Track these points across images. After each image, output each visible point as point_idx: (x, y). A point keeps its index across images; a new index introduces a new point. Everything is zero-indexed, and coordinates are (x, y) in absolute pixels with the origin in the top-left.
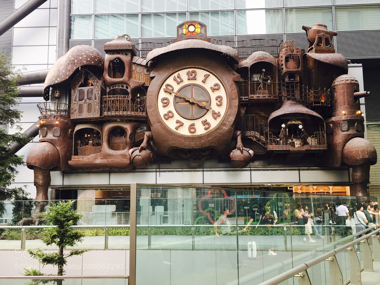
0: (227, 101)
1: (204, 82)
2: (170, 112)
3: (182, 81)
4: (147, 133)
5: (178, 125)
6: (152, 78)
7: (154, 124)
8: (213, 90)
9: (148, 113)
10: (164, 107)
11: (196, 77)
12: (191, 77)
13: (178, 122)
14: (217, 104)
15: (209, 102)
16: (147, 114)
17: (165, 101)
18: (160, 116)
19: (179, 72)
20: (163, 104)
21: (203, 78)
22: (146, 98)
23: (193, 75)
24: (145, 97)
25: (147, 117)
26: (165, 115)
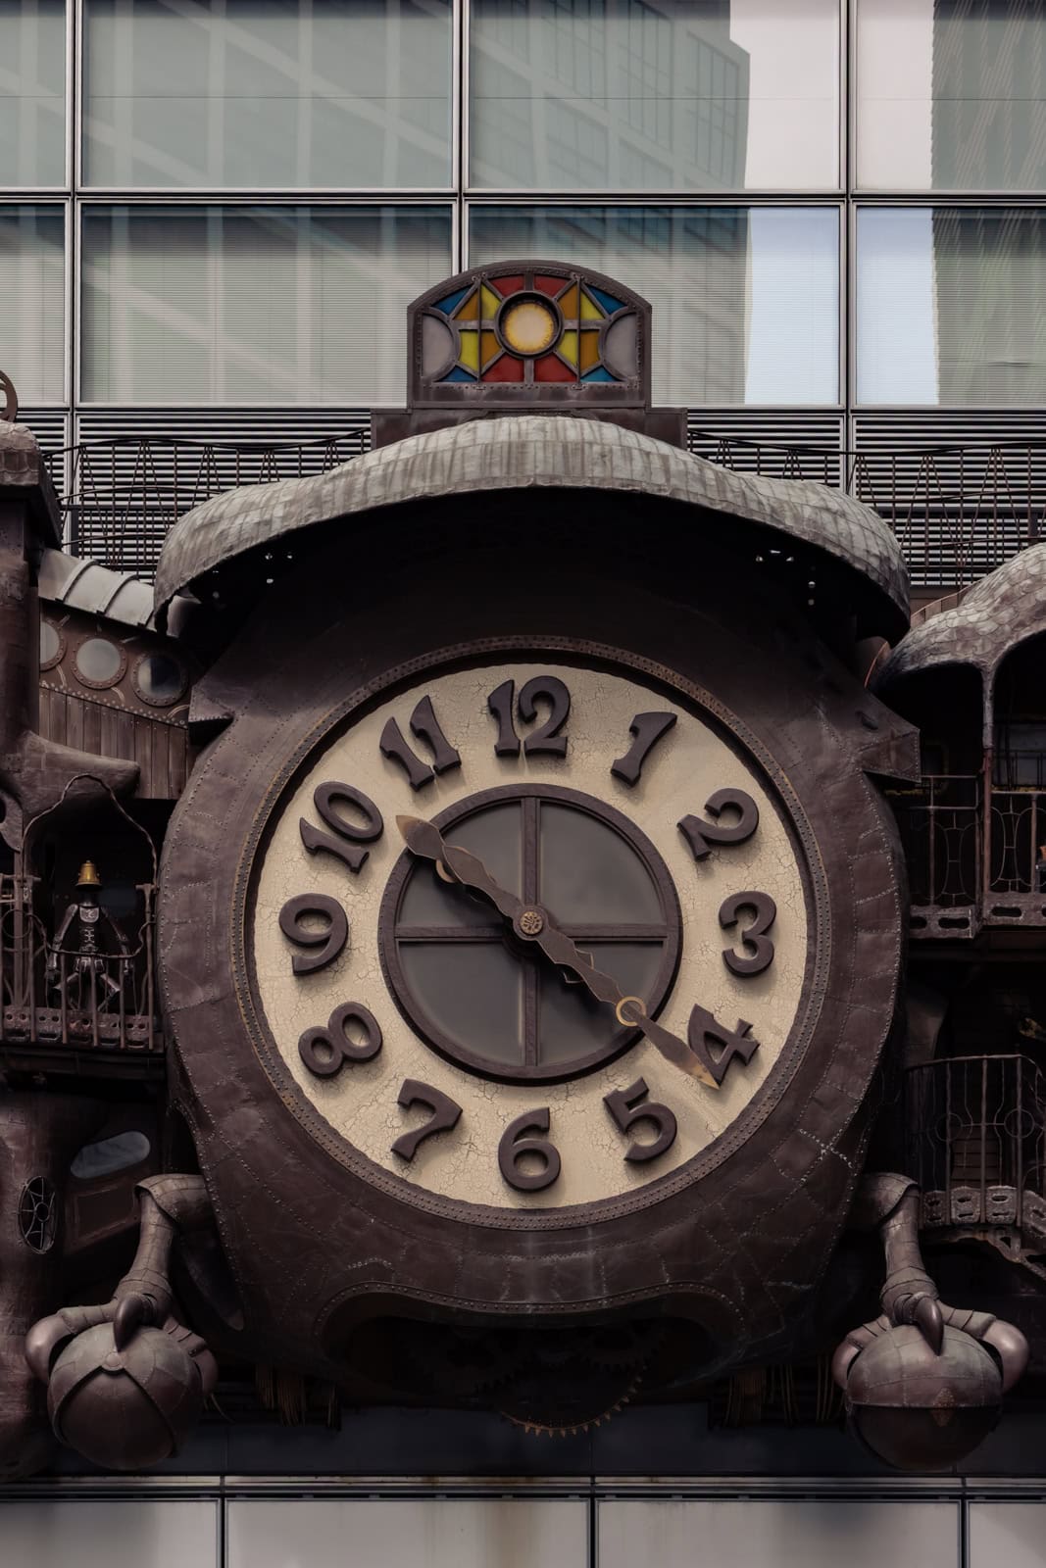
0: (812, 937)
1: (627, 777)
2: (353, 1017)
3: (451, 767)
4: (166, 1188)
5: (420, 1122)
6: (206, 734)
7: (220, 1114)
8: (702, 847)
9: (176, 1024)
10: (302, 973)
11: (563, 734)
12: (523, 735)
13: (415, 1098)
14: (728, 957)
15: (669, 944)
16: (161, 1028)
17: (315, 929)
18: (274, 1048)
19: (431, 689)
20: (295, 952)
21: (621, 748)
22: (154, 896)
23: (544, 717)
24: (148, 888)
25: (164, 1055)
26: (315, 1042)
